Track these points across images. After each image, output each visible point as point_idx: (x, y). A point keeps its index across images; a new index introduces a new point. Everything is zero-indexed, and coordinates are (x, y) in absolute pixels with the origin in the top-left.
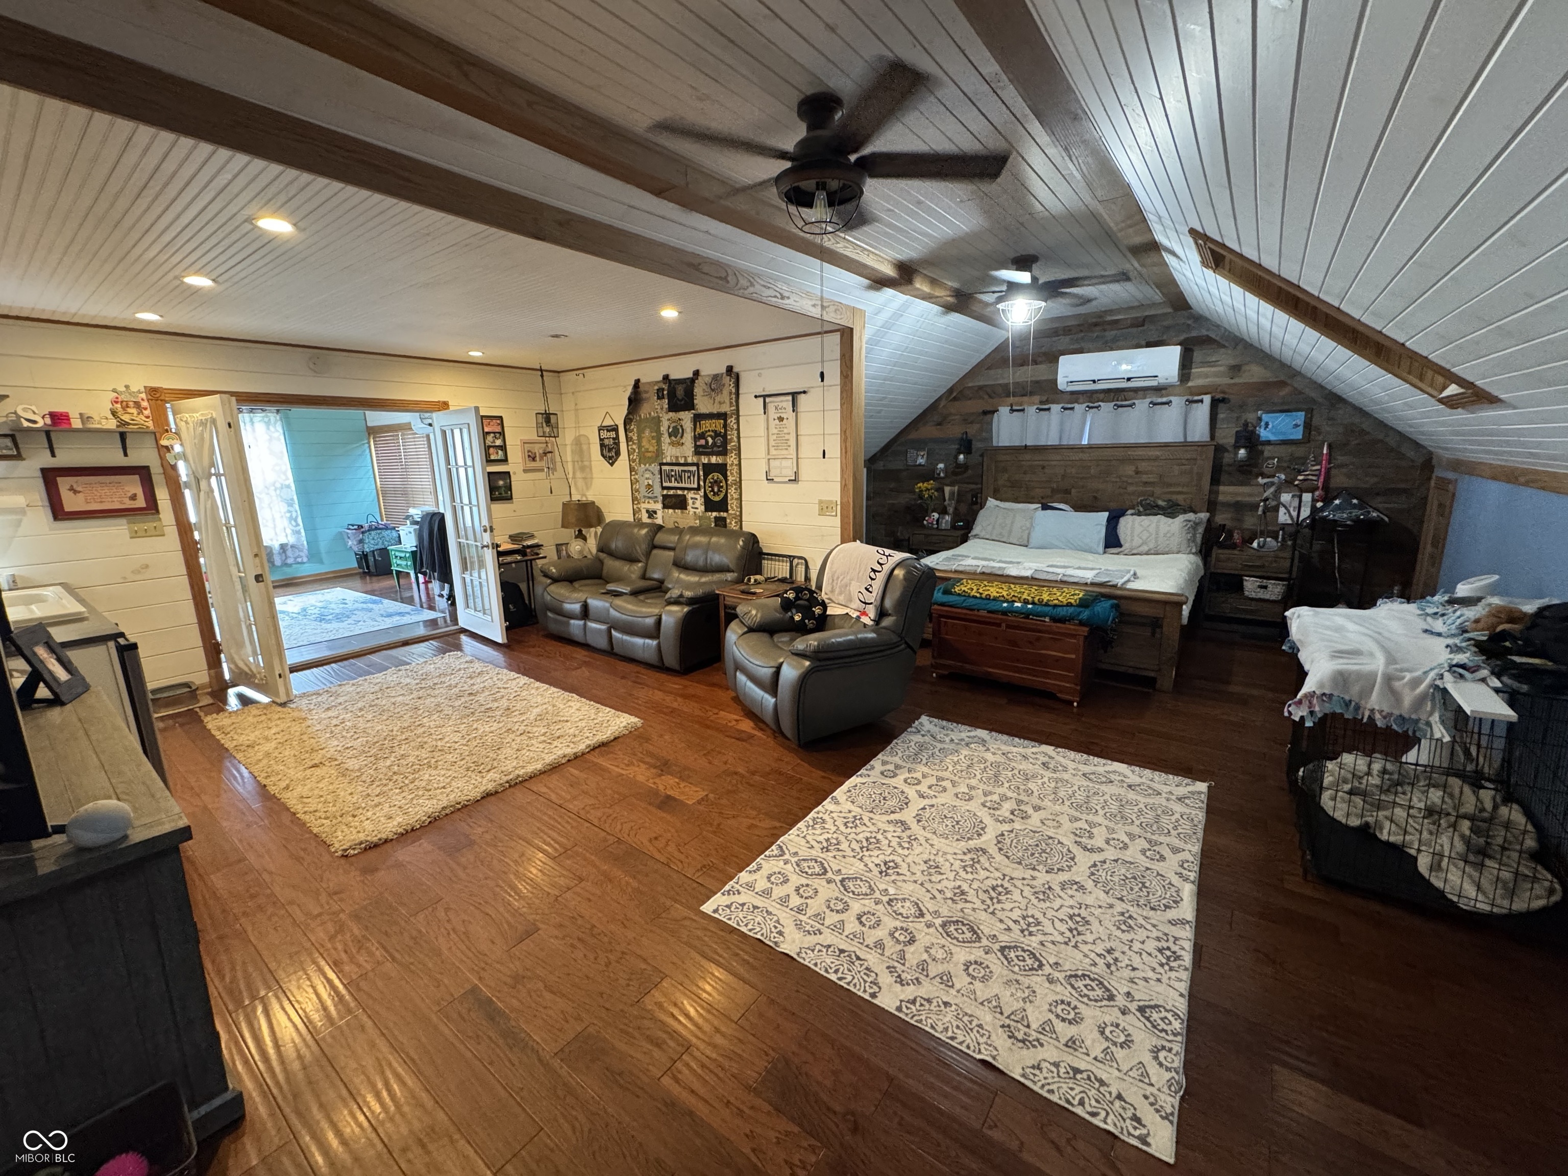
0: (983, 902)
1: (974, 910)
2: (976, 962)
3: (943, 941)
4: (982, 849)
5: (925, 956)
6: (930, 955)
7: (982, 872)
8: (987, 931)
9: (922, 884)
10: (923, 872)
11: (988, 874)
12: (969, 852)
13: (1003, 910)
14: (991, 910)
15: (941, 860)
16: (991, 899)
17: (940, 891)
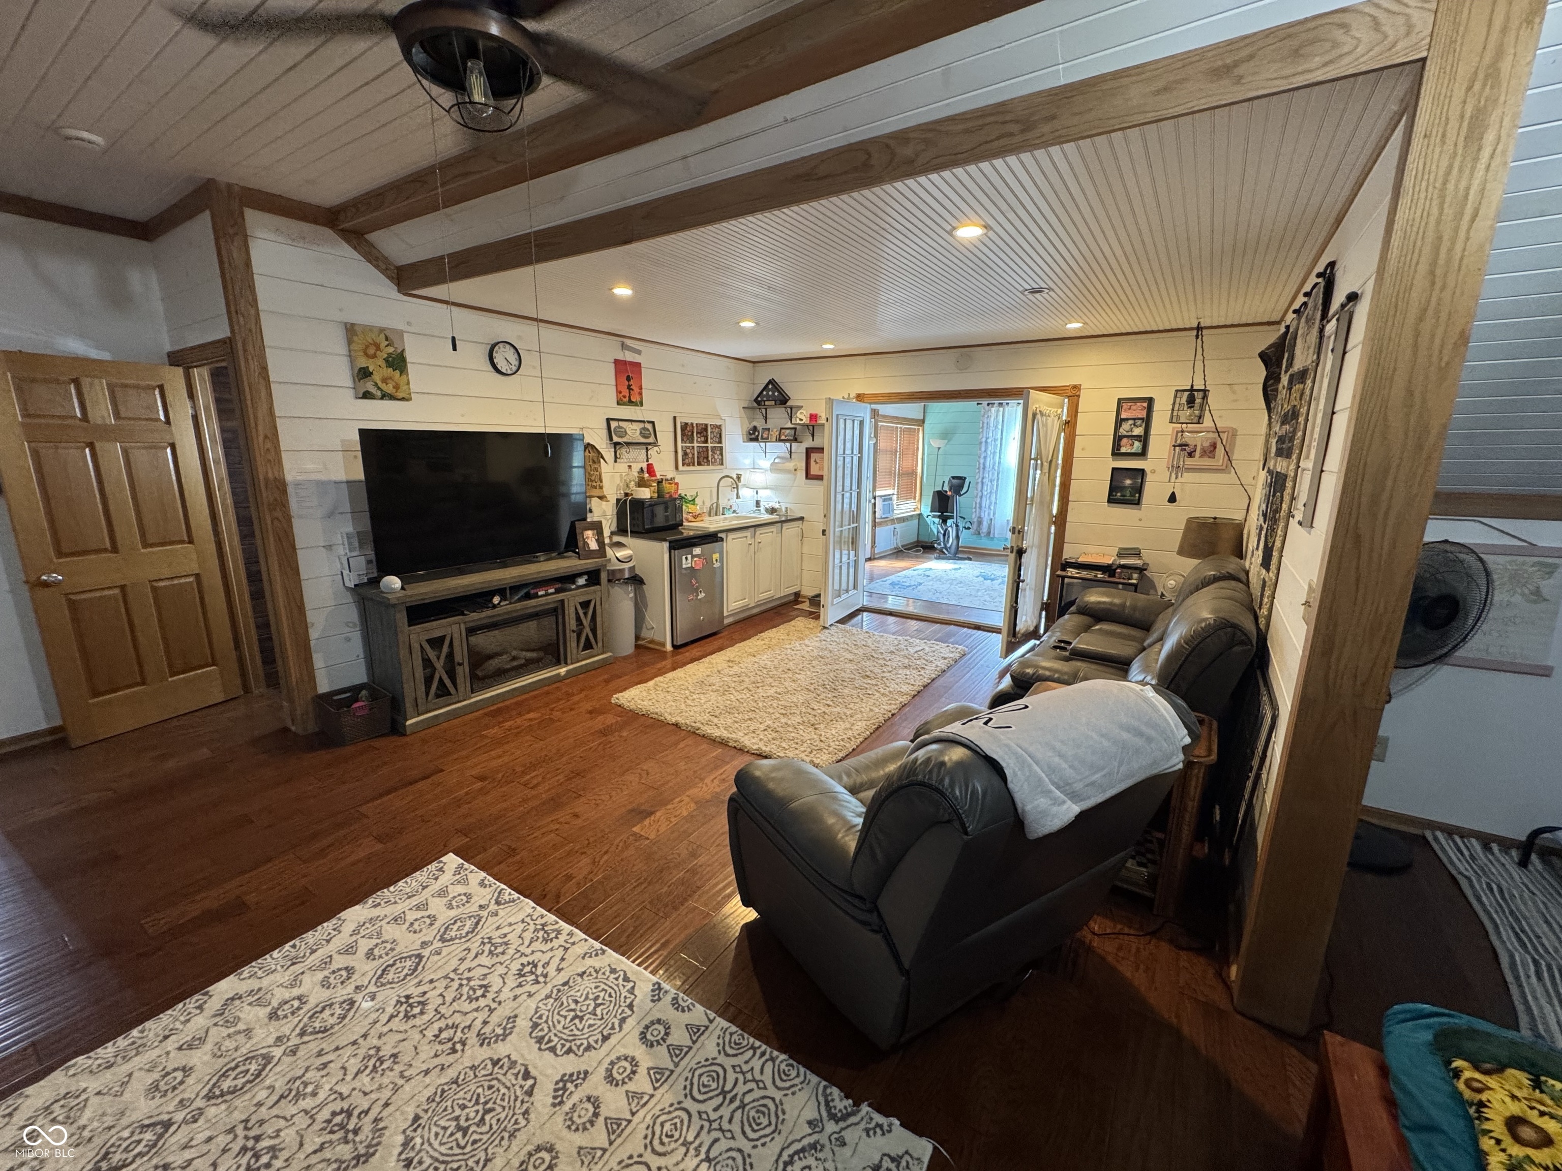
0: (262, 1122)
1: (259, 1104)
2: (182, 1083)
3: (244, 1051)
4: (368, 1156)
5: (241, 1026)
6: (239, 1032)
7: (319, 1140)
8: (212, 1111)
9: (354, 1043)
10: (378, 1049)
11: (309, 1148)
12: (375, 1131)
13: (225, 1151)
14: (240, 1131)
15: (386, 1081)
16: (257, 1139)
17: (325, 1065)
